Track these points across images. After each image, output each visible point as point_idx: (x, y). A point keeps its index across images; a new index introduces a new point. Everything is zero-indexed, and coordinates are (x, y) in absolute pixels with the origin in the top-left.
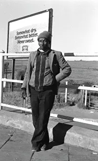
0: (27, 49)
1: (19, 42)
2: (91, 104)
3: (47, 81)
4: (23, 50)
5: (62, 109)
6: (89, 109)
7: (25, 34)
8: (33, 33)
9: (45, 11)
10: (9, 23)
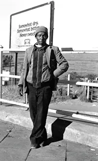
0: (29, 43)
1: (21, 35)
2: (94, 96)
3: (45, 77)
4: (25, 43)
5: (64, 102)
6: (91, 102)
7: (27, 28)
8: (34, 26)
9: (47, 4)
10: (11, 16)
